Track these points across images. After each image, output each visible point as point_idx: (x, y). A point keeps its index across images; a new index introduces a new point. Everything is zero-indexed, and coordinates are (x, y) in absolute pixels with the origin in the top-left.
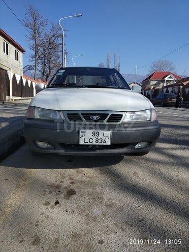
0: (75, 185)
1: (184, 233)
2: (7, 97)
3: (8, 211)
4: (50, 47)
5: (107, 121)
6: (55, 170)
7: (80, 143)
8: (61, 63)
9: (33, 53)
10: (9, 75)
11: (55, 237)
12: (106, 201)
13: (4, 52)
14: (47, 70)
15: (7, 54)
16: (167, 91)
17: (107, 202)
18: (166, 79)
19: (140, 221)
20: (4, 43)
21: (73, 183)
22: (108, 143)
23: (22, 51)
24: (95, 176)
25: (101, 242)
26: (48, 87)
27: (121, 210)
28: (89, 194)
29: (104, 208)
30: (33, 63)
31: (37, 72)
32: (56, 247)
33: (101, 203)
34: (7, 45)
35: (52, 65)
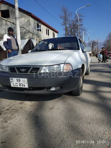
4: (74, 28)
5: (30, 72)
7: (12, 86)
22: (27, 86)
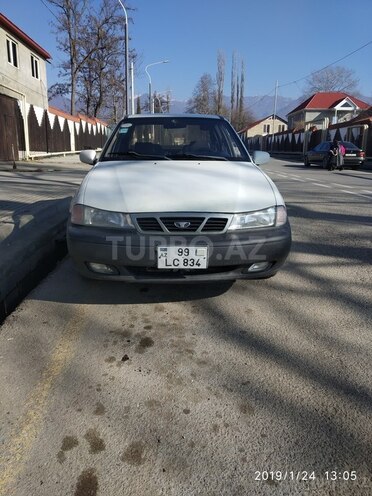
0: (153, 331)
1: (302, 400)
2: (20, 153)
3: (57, 370)
4: (100, 46)
5: (203, 230)
6: (121, 306)
7: (159, 267)
8: (123, 77)
9: (67, 57)
10: (21, 108)
11: (125, 405)
12: (198, 355)
13: (10, 61)
14: (96, 93)
15: (15, 64)
16: (338, 136)
17: (199, 357)
18: (338, 107)
19: (243, 384)
20: (8, 42)
21: (149, 328)
22: (204, 265)
23: (45, 57)
24: (184, 315)
25: (187, 412)
26: (103, 159)
27: (218, 368)
28: (173, 346)
29: (195, 366)
30: (66, 80)
31: (76, 97)
32: (127, 417)
33: (191, 358)
34: (14, 46)
35: (105, 83)
